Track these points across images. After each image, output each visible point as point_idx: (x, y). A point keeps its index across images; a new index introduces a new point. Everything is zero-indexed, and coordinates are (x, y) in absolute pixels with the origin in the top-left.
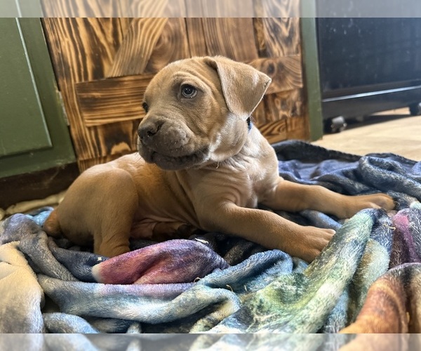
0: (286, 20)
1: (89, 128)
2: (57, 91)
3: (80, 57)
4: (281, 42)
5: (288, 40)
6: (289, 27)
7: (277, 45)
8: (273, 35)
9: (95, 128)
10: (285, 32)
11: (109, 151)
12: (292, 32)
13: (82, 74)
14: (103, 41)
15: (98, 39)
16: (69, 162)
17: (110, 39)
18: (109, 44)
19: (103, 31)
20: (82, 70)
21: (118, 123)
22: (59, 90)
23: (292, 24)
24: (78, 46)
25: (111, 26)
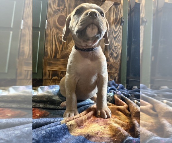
0: (116, 52)
1: (48, 70)
2: (43, 59)
3: (52, 52)
4: (113, 58)
5: (116, 58)
6: (117, 54)
7: (112, 59)
8: (111, 55)
9: (50, 71)
10: (115, 55)
11: (52, 78)
12: (118, 56)
13: (51, 56)
14: (59, 49)
15: (57, 48)
16: (40, 78)
17: (61, 49)
18: (60, 50)
19: (59, 47)
20: (51, 55)
21: (57, 71)
22: (44, 59)
23: (118, 53)
24: (52, 49)
25: (62, 46)
